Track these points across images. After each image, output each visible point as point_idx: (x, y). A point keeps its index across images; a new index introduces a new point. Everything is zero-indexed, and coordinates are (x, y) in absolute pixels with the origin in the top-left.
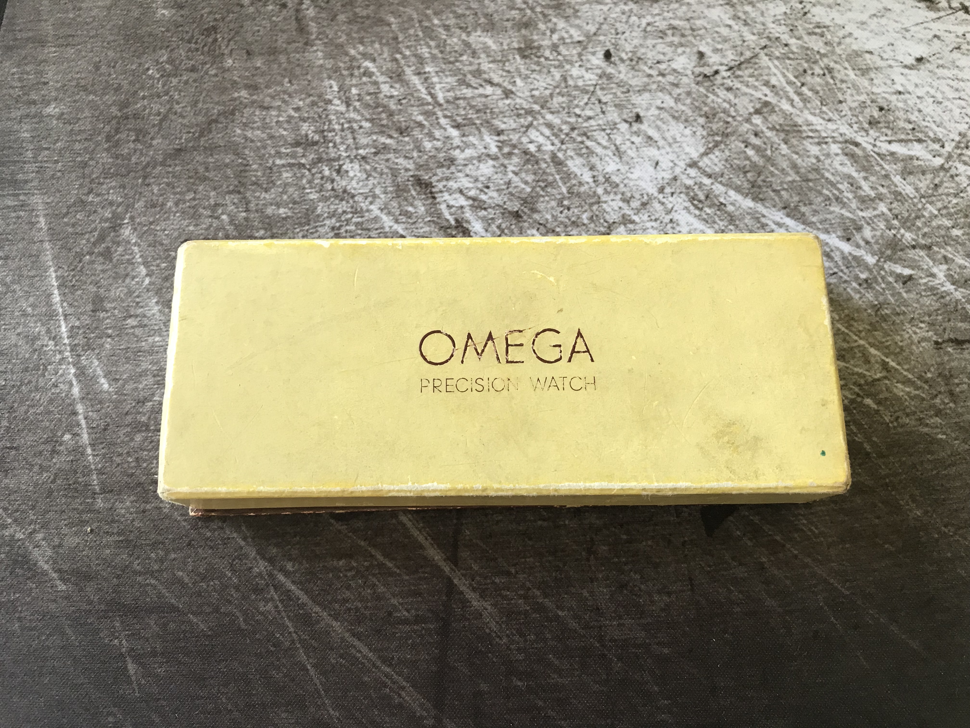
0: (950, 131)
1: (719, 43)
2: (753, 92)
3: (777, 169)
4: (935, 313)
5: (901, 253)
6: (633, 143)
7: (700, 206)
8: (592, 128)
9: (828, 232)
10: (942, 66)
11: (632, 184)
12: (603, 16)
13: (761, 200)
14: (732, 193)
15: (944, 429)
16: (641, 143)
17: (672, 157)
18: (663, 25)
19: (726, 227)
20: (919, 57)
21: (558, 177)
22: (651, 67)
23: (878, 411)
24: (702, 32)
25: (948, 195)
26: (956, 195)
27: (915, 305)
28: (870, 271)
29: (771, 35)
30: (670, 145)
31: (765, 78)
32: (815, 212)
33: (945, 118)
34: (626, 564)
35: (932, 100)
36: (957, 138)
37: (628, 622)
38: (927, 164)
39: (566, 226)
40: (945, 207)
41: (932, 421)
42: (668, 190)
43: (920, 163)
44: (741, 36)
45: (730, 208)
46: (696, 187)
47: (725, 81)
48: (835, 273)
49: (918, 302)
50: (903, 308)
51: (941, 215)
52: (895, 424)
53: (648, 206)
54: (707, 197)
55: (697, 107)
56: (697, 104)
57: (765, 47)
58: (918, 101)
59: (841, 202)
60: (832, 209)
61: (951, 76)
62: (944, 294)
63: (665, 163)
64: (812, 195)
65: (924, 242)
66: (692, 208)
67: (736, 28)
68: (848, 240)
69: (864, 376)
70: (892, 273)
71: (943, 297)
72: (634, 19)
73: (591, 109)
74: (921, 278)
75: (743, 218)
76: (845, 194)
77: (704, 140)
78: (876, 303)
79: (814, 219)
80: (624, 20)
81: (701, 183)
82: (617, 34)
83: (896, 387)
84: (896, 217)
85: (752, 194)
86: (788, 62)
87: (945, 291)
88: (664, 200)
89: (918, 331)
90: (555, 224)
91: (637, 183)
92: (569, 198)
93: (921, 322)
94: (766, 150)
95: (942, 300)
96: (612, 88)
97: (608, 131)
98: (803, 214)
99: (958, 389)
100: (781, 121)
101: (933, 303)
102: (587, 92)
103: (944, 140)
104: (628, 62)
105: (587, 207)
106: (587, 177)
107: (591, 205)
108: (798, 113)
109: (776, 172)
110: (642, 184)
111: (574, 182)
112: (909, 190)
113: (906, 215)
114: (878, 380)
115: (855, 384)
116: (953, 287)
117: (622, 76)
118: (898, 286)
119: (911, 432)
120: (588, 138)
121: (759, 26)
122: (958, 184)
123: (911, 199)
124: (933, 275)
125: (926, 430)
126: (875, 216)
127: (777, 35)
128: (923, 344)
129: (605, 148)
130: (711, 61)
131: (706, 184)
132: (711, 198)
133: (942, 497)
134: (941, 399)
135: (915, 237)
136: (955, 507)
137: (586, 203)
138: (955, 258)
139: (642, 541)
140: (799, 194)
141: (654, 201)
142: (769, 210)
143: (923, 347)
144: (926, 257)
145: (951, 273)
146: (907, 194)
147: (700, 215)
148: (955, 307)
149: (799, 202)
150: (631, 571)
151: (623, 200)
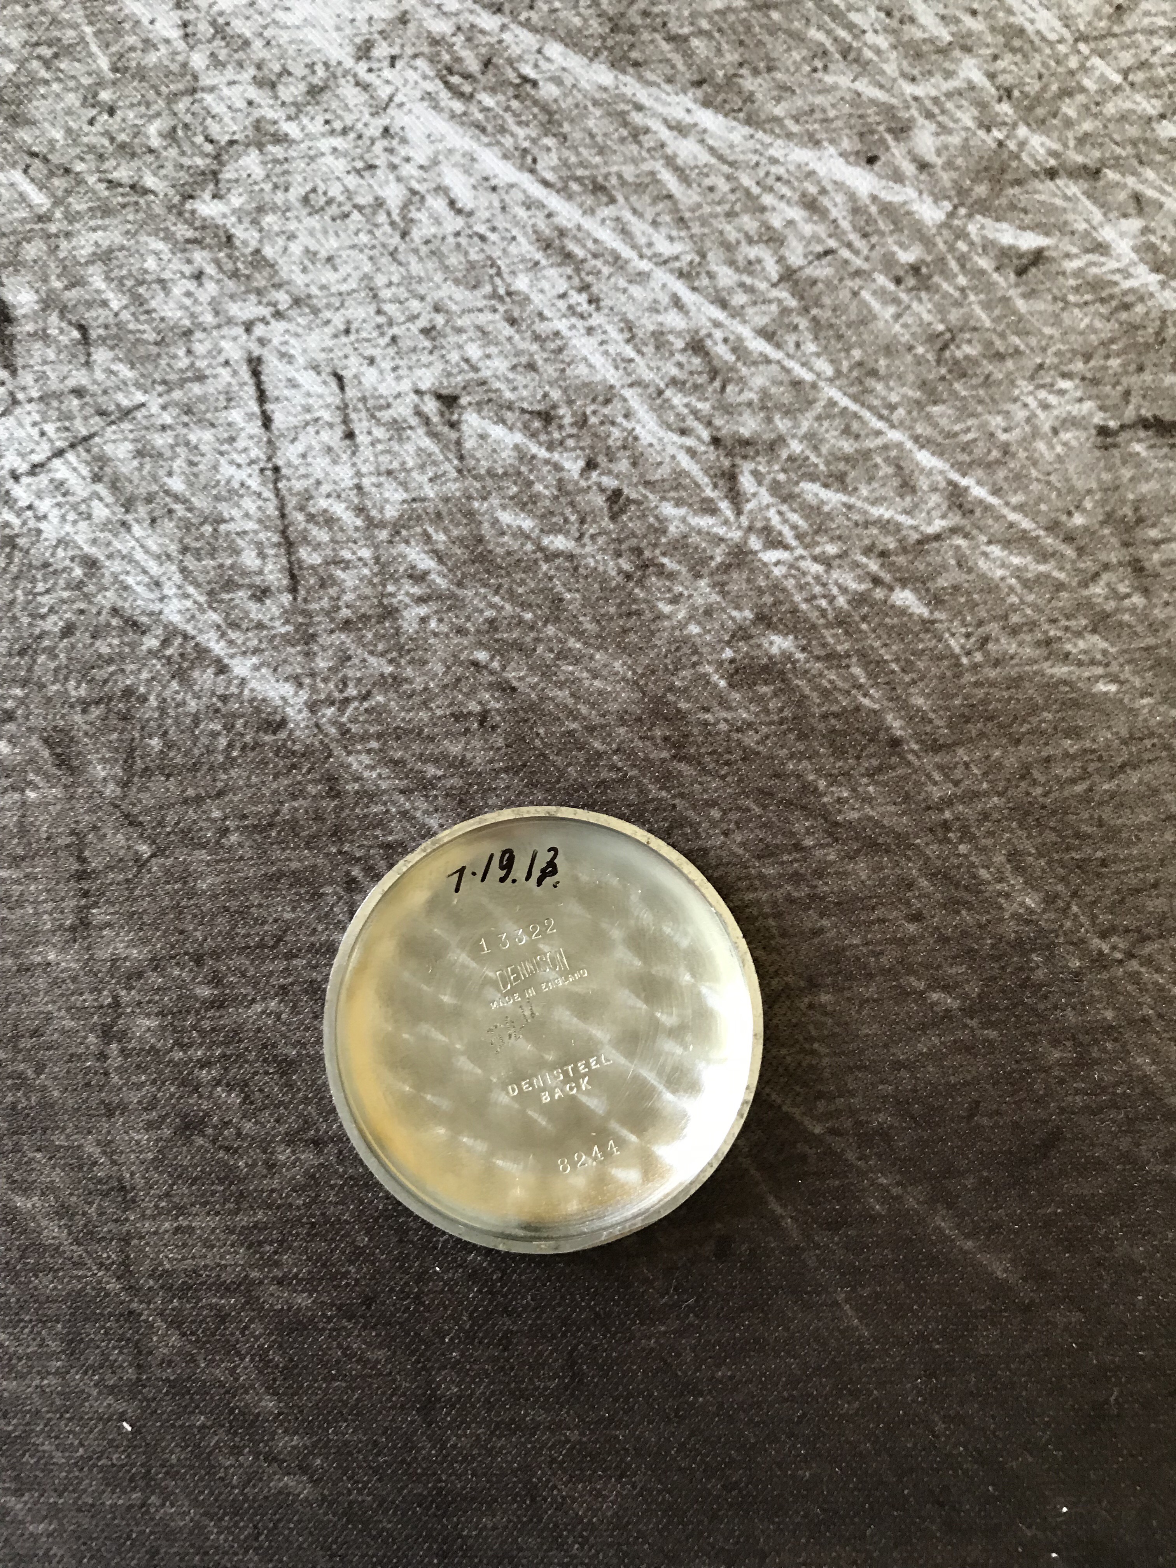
4: (1102, 351)
5: (1016, 190)
7: (467, 88)
9: (817, 143)
11: (284, 37)
13: (636, 64)
14: (554, 50)
15: (1114, 668)
19: (534, 141)
21: (88, 30)
23: (933, 622)
25: (1151, 32)
27: (1048, 331)
28: (927, 242)
32: (785, 90)
34: (205, 1064)
37: (202, 1222)
39: (101, 157)
40: (1144, 65)
41: (1081, 644)
42: (381, 50)
45: (548, 91)
46: (460, 39)
48: (827, 253)
49: (1056, 320)
50: (1016, 340)
51: (1132, 85)
52: (978, 657)
53: (326, 96)
54: (487, 64)
59: (856, 61)
60: (829, 79)
62: (1128, 299)
64: (776, 46)
65: (1080, 159)
66: (444, 95)
68: (871, 160)
69: (898, 527)
70: (987, 246)
71: (1127, 307)
74: (1067, 256)
75: (583, 116)
76: (870, 37)
78: (941, 327)
79: (779, 111)
81: (472, 26)
83: (985, 554)
84: (1008, 93)
85: (611, 49)
87: (1132, 290)
88: (370, 78)
89: (1053, 399)
90: (74, 151)
91: (300, 35)
92: (114, 83)
93: (1065, 375)
95: (1124, 316)
98: (750, 98)
99: (1156, 557)
101: (1098, 324)
105: (161, 104)
106: (166, 26)
107: (173, 98)
110: (315, 38)
111: (131, 40)
112: (1044, 21)
113: (1033, 87)
114: (937, 537)
115: (868, 551)
116: (1153, 279)
118: (1003, 281)
119: (1020, 678)
123: (1051, 44)
124: (1102, 248)
125: (1062, 670)
126: (949, 95)
128: (1066, 436)
131: (487, 28)
132: (496, 67)
133: (1099, 854)
134: (1108, 585)
135: (1056, 146)
136: (1133, 881)
137: (159, 94)
138: (1163, 199)
139: (254, 1001)
140: (741, 43)
141: (342, 81)
142: (654, 90)
143: (1065, 444)
144: (1083, 198)
145: (1153, 239)
146: (1038, 32)
147: (465, 114)
148: (1157, 334)
149: (741, 65)
150: (218, 1083)
151: (259, 83)
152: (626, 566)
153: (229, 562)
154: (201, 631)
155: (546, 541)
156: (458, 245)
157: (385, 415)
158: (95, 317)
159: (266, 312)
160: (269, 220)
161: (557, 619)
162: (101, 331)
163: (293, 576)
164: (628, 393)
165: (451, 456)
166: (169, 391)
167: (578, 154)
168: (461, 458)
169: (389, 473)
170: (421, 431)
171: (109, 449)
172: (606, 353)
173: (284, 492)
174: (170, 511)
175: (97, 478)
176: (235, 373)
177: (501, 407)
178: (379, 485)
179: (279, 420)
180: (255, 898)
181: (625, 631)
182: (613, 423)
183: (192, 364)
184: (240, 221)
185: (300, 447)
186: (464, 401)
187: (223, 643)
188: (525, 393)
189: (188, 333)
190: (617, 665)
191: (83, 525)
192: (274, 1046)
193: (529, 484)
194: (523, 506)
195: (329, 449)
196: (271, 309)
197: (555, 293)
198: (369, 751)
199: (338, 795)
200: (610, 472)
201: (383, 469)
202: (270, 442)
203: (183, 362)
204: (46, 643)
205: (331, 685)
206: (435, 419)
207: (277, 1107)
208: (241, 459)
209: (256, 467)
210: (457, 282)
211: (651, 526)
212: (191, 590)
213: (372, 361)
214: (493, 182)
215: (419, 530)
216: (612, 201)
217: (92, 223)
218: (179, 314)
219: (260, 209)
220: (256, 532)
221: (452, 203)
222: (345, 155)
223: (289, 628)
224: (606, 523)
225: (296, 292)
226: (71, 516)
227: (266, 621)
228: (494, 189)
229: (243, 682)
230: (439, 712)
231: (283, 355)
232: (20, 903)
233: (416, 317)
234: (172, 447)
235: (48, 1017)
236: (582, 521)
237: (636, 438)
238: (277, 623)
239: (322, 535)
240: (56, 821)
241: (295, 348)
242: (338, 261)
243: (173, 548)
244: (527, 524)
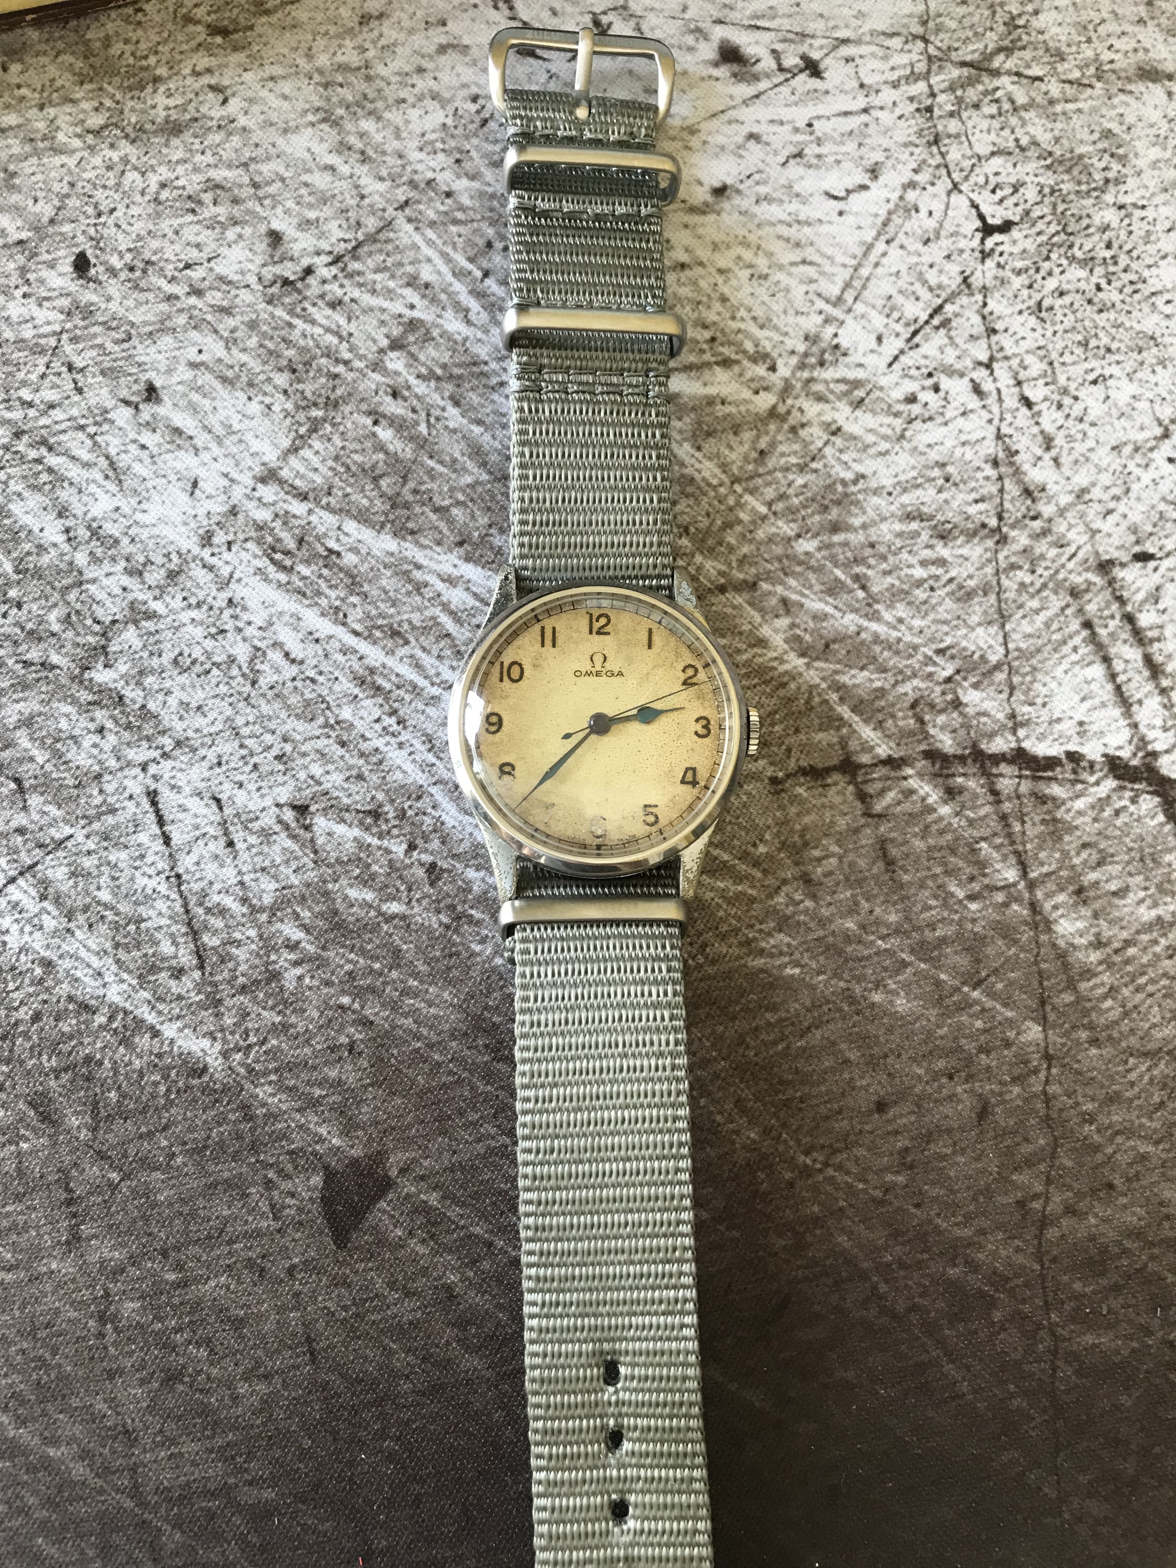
0: (786, 334)
1: (310, 206)
2: (386, 304)
3: (441, 462)
6: (143, 447)
7: (288, 563)
8: (58, 427)
10: (767, 199)
11: (145, 534)
12: (67, 179)
13: (412, 533)
14: (350, 526)
15: (797, 956)
16: (159, 445)
17: (227, 466)
18: (192, 183)
19: (343, 600)
20: (717, 184)
22: (172, 280)
24: (272, 189)
25: (786, 469)
26: (802, 468)
29: (416, 177)
30: (219, 441)
31: (409, 269)
33: (776, 307)
34: (178, 1330)
35: (747, 273)
36: (801, 348)
37: (190, 1448)
38: (743, 409)
40: (782, 497)
41: (772, 942)
42: (220, 538)
43: (728, 409)
44: (357, 187)
45: (350, 559)
46: (277, 524)
47: (327, 287)
51: (775, 513)
53: (182, 578)
54: (301, 541)
55: (271, 353)
56: (270, 345)
57: (407, 203)
58: (720, 280)
61: (784, 217)
62: (785, 679)
63: (211, 482)
65: (741, 576)
66: (271, 569)
67: (345, 170)
71: (783, 685)
72: (132, 176)
73: (54, 386)
75: (378, 577)
77: (289, 420)
80: (111, 183)
81: (287, 512)
82: (99, 215)
85: (392, 522)
86: (453, 229)
87: (787, 672)
88: (213, 561)
91: (156, 531)
92: (18, 583)
94: (417, 423)
95: (782, 692)
96: (95, 336)
97: (92, 430)
98: (499, 551)
99: (819, 870)
100: (446, 357)
101: (765, 700)
102: (42, 352)
103: (775, 355)
104: (123, 275)
105: (56, 597)
106: (53, 533)
107: (66, 590)
108: (480, 335)
109: (440, 468)
110: (168, 533)
111: (27, 547)
112: (708, 470)
113: (704, 523)
116: (801, 662)
117: (113, 306)
119: (731, 971)
120: (50, 449)
121: (391, 160)
122: (806, 444)
123: (714, 488)
124: (762, 643)
125: (760, 962)
127: (430, 175)
128: (749, 787)
129: (87, 465)
130: (296, 248)
131: (298, 514)
132: (308, 543)
133: (798, 1094)
134: (787, 895)
135: (723, 568)
136: (823, 1110)
137: (53, 588)
138: (803, 600)
139: (208, 1278)
140: (489, 509)
141: (192, 565)
142: (428, 552)
143: (749, 794)
144: (745, 605)
145: (798, 632)
146: (704, 479)
147: (288, 583)
148: (807, 702)
149: (490, 526)
150: (190, 1343)
151: (129, 572)
152: (445, 919)
153: (151, 951)
154: (136, 1007)
155: (384, 908)
156: (296, 688)
157: (256, 826)
158: (26, 770)
159: (156, 754)
160: (149, 680)
161: (399, 966)
162: (32, 781)
163: (200, 957)
164: (433, 790)
165: (308, 851)
166: (90, 823)
167: (377, 608)
168: (316, 852)
169: (263, 869)
170: (283, 835)
171: (49, 873)
172: (414, 761)
173: (186, 893)
174: (102, 917)
175: (43, 897)
176: (138, 805)
177: (341, 810)
178: (256, 880)
179: (177, 838)
180: (200, 1202)
181: (449, 969)
182: (424, 814)
183: (105, 801)
184: (127, 683)
185: (193, 857)
186: (313, 808)
187: (153, 1014)
188: (358, 798)
189: (98, 776)
190: (446, 995)
191: (37, 935)
192: (227, 1309)
193: (369, 866)
194: (365, 883)
195: (217, 856)
196: (159, 751)
197: (372, 718)
198: (270, 1083)
199: (251, 1119)
200: (426, 850)
201: (258, 867)
202: (170, 855)
203: (98, 800)
204: (21, 1029)
205: (237, 1036)
206: (293, 825)
207: (234, 1355)
208: (151, 871)
209: (163, 876)
210: (298, 717)
211: (460, 887)
212: (125, 976)
213: (241, 785)
214: (316, 636)
215: (289, 910)
216: (407, 642)
217: (15, 696)
218: (90, 761)
219: (141, 673)
220: (169, 926)
221: (287, 655)
222: (202, 623)
223: (202, 997)
224: (427, 889)
225: (177, 735)
226: (28, 929)
227: (183, 993)
228: (317, 641)
229: (172, 1042)
230: (319, 1047)
231: (173, 787)
232: (26, 1228)
233: (271, 747)
234: (98, 867)
235: (57, 1312)
236: (410, 890)
237: (443, 823)
238: (192, 994)
239: (218, 923)
240: (44, 1164)
241: (181, 780)
242: (206, 709)
243: (108, 945)
244: (369, 896)
